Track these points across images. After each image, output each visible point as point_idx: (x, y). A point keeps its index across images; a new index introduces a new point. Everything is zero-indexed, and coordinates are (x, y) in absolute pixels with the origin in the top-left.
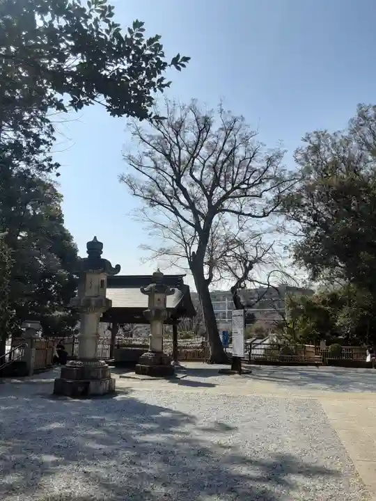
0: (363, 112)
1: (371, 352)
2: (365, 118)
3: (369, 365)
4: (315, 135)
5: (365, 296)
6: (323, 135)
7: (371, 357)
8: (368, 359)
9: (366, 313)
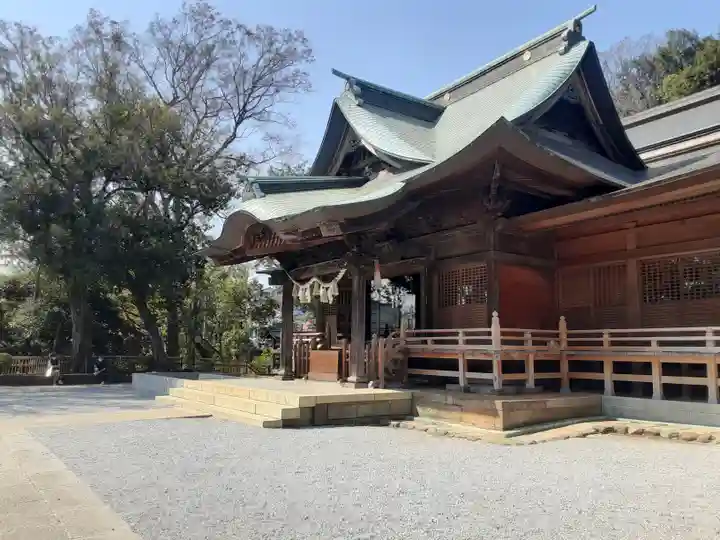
0: (96, 23)
1: (54, 363)
2: (98, 32)
3: (49, 381)
4: (16, 28)
5: (58, 287)
6: (31, 33)
7: (54, 369)
8: (49, 373)
9: (56, 309)
